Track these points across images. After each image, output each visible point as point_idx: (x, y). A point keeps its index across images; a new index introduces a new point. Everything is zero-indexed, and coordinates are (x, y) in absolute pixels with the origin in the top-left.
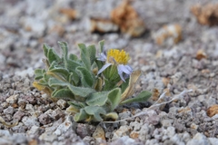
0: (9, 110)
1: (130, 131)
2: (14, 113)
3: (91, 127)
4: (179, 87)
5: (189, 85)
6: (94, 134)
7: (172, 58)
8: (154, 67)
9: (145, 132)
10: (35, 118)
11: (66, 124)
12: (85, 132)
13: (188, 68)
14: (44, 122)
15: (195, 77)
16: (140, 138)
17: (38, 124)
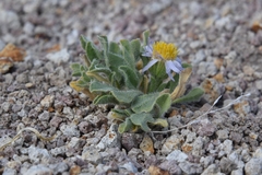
0: (45, 115)
1: (182, 142)
2: (51, 118)
3: (138, 136)
4: (234, 70)
5: (245, 67)
6: (142, 145)
7: (224, 28)
8: (204, 42)
9: (198, 147)
10: (75, 126)
11: (110, 136)
12: (131, 143)
13: (244, 43)
14: (84, 131)
15: (251, 55)
16: (194, 153)
17: (78, 133)
